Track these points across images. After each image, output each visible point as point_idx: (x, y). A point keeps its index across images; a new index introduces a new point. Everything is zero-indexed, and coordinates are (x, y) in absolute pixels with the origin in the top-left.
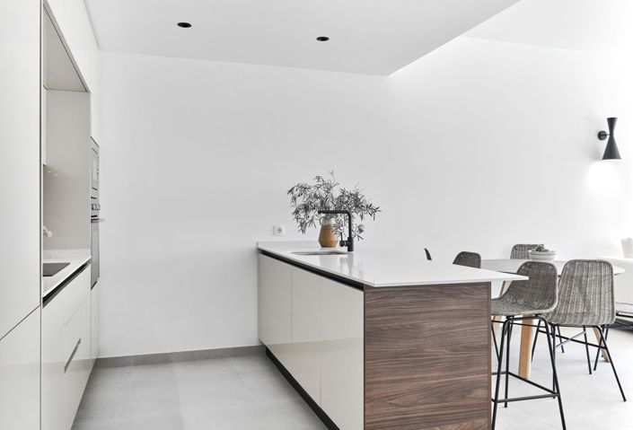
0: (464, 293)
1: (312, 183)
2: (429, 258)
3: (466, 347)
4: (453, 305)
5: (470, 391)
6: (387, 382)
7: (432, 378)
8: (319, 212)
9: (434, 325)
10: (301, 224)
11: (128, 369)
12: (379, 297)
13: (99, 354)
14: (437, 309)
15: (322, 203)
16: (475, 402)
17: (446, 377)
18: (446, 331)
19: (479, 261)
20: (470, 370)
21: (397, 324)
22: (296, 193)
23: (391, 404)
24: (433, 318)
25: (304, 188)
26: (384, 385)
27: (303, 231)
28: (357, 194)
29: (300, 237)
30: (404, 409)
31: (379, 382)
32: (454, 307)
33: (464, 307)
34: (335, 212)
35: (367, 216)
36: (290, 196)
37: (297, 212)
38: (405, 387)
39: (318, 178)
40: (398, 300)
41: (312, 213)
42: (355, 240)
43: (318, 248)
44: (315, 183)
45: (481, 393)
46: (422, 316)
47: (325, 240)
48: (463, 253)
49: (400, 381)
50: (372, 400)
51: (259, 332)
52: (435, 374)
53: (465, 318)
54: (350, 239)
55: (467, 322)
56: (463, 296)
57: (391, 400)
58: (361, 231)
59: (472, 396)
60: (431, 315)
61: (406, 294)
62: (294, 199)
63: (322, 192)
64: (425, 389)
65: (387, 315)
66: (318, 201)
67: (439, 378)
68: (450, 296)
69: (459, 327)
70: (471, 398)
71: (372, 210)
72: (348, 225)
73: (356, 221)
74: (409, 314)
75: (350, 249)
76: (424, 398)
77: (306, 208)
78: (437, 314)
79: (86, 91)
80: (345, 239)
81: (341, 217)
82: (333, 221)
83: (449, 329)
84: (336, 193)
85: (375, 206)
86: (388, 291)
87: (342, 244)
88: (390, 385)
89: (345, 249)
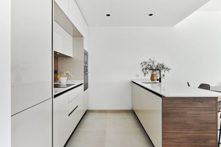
0: (205, 101)
1: (148, 61)
2: (189, 85)
3: (206, 122)
4: (200, 105)
5: (208, 140)
6: (172, 133)
7: (191, 133)
8: (150, 70)
9: (192, 112)
10: (144, 74)
11: (96, 113)
12: (168, 100)
13: (88, 108)
14: (193, 106)
15: (151, 67)
16: (210, 144)
17: (197, 133)
18: (197, 115)
19: (210, 87)
20: (208, 131)
21: (175, 111)
22: (143, 64)
23: (173, 141)
24: (191, 110)
25: (146, 63)
26: (170, 134)
27: (145, 76)
28: (163, 64)
29: (144, 77)
30: (178, 144)
31: (168, 133)
32: (201, 106)
33: (205, 106)
34: (155, 70)
35: (166, 71)
36: (141, 65)
37: (143, 70)
38: (179, 136)
39: (150, 59)
40: (176, 102)
41: (148, 70)
42: (162, 79)
43: (150, 81)
44: (149, 61)
45: (213, 141)
46: (186, 109)
47: (152, 79)
48: (202, 84)
49: (177, 133)
50: (166, 139)
51: (132, 105)
52: (192, 132)
53: (206, 110)
54: (160, 78)
55: (206, 112)
56: (204, 102)
57: (173, 140)
58: (164, 76)
59: (209, 142)
60: (190, 108)
61: (179, 100)
62: (143, 66)
63: (151, 64)
64: (188, 137)
65: (172, 108)
66: (150, 67)
67: (194, 133)
68: (198, 101)
69: (203, 114)
70: (208, 143)
71: (168, 69)
72: (159, 74)
73: (162, 72)
74: (180, 107)
75: (160, 82)
76: (187, 141)
77: (146, 69)
78: (193, 109)
79: (82, 37)
80: (158, 78)
81: (158, 72)
82: (155, 73)
83: (198, 114)
84: (156, 64)
85: (169, 68)
86: (172, 98)
87: (157, 80)
88: (173, 134)
89: (158, 82)
